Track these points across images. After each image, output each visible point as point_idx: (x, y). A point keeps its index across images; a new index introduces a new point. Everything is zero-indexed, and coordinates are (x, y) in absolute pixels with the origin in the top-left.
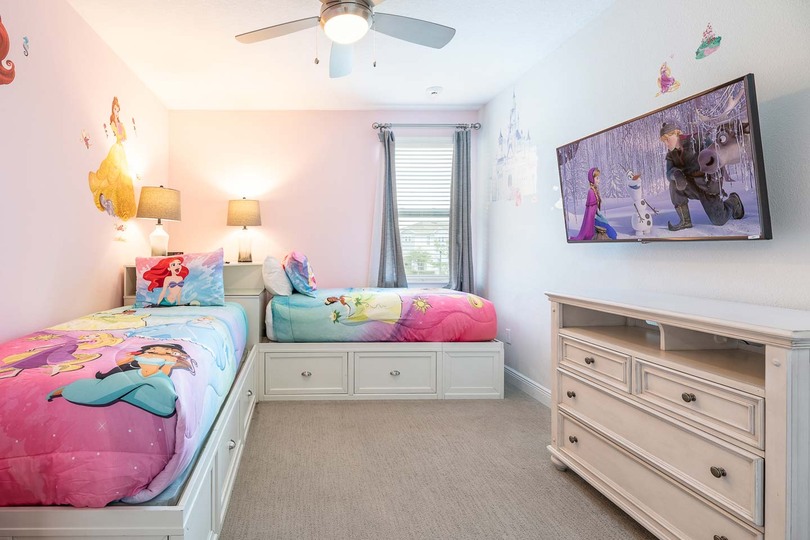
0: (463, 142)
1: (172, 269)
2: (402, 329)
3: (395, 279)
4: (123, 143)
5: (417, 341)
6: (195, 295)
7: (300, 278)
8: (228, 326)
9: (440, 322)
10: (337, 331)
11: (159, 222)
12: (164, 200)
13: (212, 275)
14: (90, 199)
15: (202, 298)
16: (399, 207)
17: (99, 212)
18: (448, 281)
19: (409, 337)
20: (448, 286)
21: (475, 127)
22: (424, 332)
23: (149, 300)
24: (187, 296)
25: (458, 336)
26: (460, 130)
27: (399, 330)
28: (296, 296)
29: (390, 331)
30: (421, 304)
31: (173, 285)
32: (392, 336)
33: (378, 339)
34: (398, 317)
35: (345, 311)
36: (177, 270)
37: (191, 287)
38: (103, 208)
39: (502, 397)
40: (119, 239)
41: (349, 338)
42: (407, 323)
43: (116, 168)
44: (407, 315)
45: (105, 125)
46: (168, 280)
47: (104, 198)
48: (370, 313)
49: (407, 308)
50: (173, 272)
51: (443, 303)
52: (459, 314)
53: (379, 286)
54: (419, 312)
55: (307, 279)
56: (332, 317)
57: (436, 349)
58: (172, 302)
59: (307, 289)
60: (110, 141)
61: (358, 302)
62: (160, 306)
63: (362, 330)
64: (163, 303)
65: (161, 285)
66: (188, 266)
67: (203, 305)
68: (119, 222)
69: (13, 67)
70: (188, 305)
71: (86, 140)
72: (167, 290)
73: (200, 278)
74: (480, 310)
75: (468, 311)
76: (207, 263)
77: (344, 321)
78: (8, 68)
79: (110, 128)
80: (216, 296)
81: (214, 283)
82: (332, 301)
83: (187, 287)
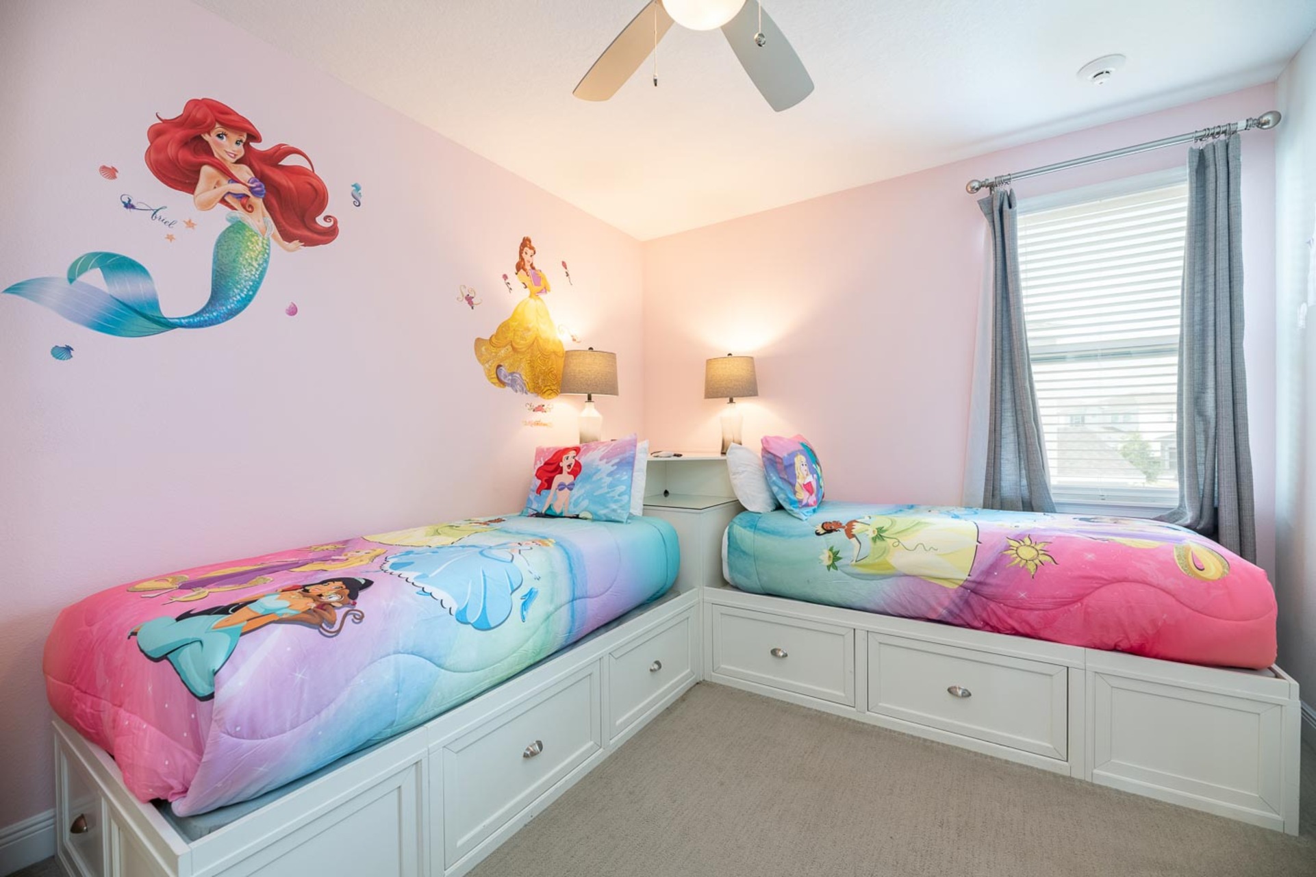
0: (1216, 171)
1: (564, 464)
2: (974, 600)
3: (1026, 493)
4: (542, 296)
5: (1016, 633)
6: (585, 503)
7: (780, 483)
8: (569, 558)
9: (1079, 598)
10: (834, 584)
11: (589, 398)
12: (589, 368)
13: (611, 474)
14: (479, 373)
15: (593, 508)
16: (1030, 344)
17: (498, 389)
18: (1176, 504)
19: (994, 622)
20: (1171, 517)
21: (1260, 124)
22: (1033, 617)
23: (535, 506)
24: (576, 504)
25: (1135, 640)
26: (1201, 145)
27: (967, 602)
28: (779, 514)
29: (947, 603)
30: (1026, 553)
31: (562, 487)
32: (951, 612)
33: (920, 613)
34: (965, 577)
35: (850, 550)
36: (569, 466)
37: (583, 491)
38: (502, 383)
39: (1293, 829)
40: (537, 423)
41: (857, 602)
42: (986, 590)
43: (528, 330)
44: (989, 572)
45: (505, 277)
46: (558, 479)
47: (504, 370)
48: (900, 560)
49: (988, 558)
50: (566, 469)
51: (1090, 556)
52: (1141, 589)
53: (985, 506)
54: (1020, 571)
55: (793, 485)
56: (825, 558)
57: (1067, 662)
58: (558, 512)
59: (792, 503)
60: (518, 294)
61: (879, 535)
62: (546, 516)
63: (882, 591)
64: (548, 513)
65: (549, 488)
66: (582, 461)
67: (597, 519)
68: (538, 401)
69: (335, 222)
70: (577, 517)
71: (469, 299)
72: (555, 495)
73: (595, 478)
74: (1210, 585)
75: (1169, 583)
76: (607, 457)
77: (849, 570)
78: (328, 225)
79: (515, 280)
80: (614, 506)
81: (612, 486)
82: (829, 529)
83: (577, 491)
